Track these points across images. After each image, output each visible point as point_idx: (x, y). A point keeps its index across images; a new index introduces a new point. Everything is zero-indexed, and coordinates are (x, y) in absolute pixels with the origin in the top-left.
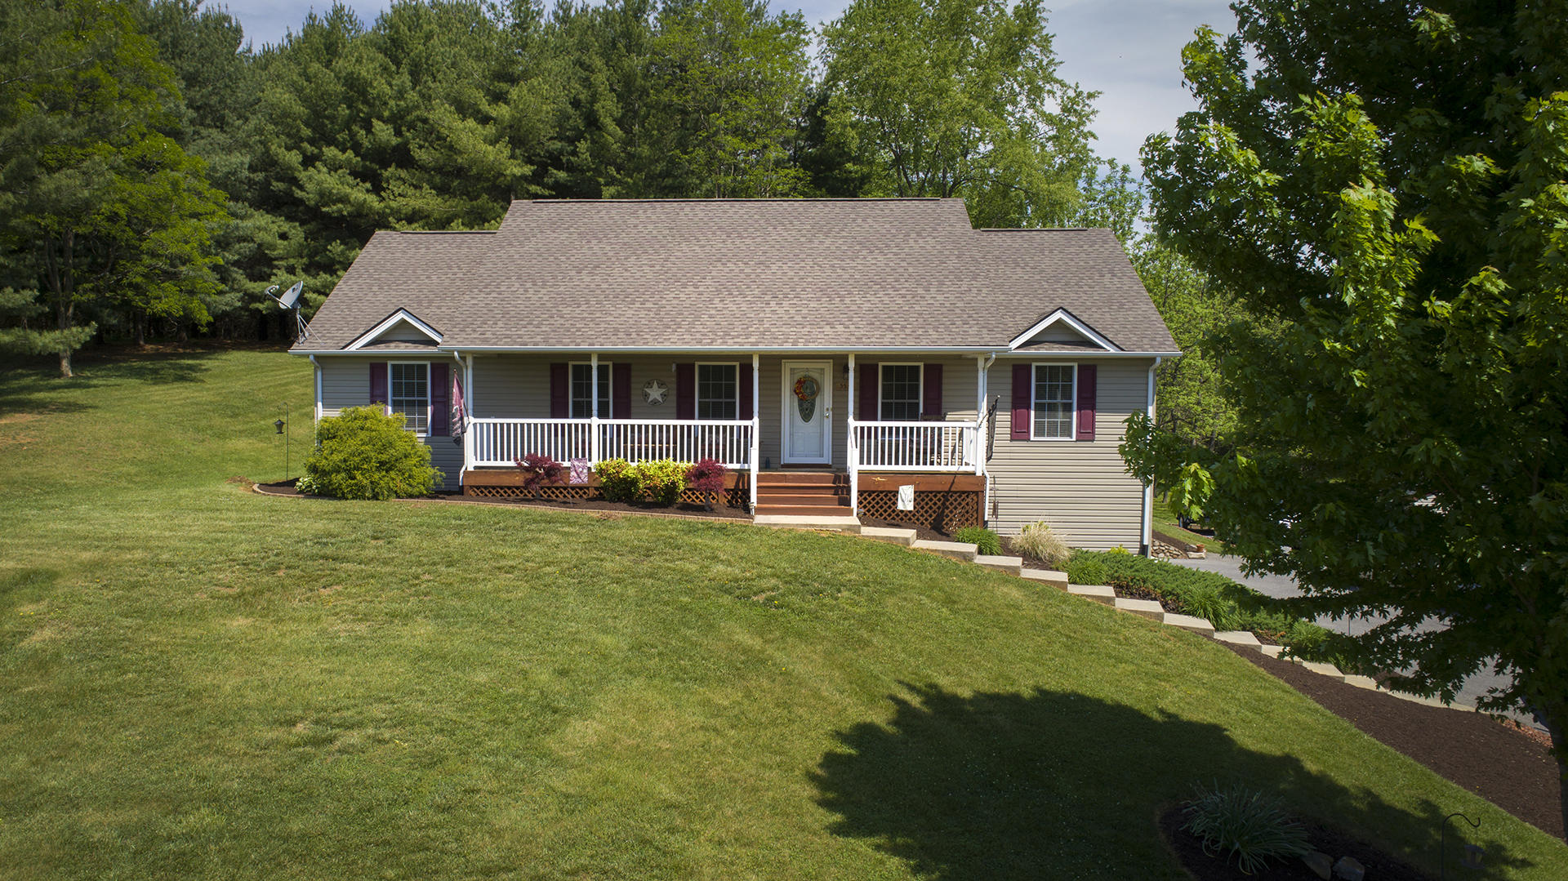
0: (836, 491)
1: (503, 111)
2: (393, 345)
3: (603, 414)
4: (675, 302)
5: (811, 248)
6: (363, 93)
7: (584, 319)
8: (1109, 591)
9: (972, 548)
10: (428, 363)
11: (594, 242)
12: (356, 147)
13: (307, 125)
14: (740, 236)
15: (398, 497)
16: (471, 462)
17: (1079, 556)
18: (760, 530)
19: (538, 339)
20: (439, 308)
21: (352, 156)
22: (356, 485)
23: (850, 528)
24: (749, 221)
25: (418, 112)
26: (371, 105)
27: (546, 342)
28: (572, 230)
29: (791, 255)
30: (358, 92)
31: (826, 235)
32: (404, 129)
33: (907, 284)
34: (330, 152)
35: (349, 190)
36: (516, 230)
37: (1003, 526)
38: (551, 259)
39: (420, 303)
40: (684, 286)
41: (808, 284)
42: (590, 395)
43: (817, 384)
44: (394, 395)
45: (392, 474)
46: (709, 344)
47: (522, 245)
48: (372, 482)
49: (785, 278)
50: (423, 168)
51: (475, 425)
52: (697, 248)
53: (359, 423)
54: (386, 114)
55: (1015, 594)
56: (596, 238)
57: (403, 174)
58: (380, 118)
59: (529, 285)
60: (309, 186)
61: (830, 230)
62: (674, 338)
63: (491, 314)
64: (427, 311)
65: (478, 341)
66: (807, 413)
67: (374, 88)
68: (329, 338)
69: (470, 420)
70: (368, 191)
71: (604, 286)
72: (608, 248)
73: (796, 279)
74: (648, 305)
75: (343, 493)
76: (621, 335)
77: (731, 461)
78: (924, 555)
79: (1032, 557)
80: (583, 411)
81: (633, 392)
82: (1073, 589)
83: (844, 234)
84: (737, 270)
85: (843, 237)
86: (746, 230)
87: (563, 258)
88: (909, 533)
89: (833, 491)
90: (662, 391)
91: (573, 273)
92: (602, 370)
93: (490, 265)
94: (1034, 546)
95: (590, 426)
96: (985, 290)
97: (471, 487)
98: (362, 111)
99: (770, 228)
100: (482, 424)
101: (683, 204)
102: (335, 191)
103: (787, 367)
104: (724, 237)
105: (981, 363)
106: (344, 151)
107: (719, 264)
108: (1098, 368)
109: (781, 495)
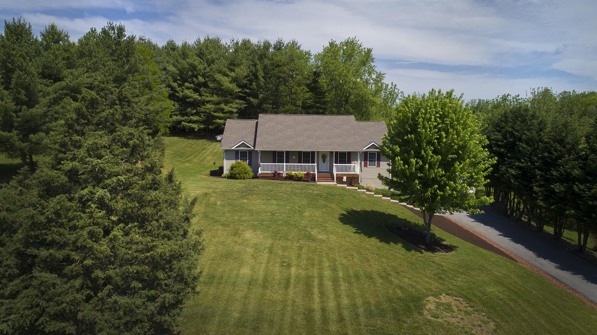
0: (332, 177)
2: (242, 148)
3: (286, 163)
4: (299, 140)
5: (324, 128)
7: (282, 144)
8: (381, 196)
9: (357, 188)
10: (248, 151)
11: (279, 125)
12: (194, 83)
13: (179, 76)
14: (309, 124)
15: (248, 179)
16: (260, 172)
17: (377, 189)
18: (320, 185)
19: (274, 148)
21: (193, 85)
22: (241, 176)
23: (335, 185)
24: (311, 121)
25: (210, 73)
26: (197, 72)
27: (276, 149)
28: (274, 122)
29: (320, 129)
30: (194, 68)
31: (327, 124)
32: (206, 78)
33: (344, 136)
35: (193, 95)
36: (262, 122)
37: (362, 184)
38: (272, 129)
39: (243, 138)
40: (300, 136)
41: (325, 136)
42: (284, 159)
43: (326, 157)
44: (240, 157)
45: (246, 174)
46: (307, 149)
47: (264, 126)
48: (243, 176)
49: (320, 135)
50: (211, 88)
52: (301, 127)
53: (237, 164)
54: (201, 74)
55: (365, 196)
59: (269, 136)
60: (180, 93)
62: (301, 148)
63: (263, 142)
65: (262, 149)
66: (324, 162)
67: (198, 67)
68: (227, 146)
69: (260, 164)
70: (197, 95)
71: (284, 136)
72: (283, 127)
73: (322, 135)
74: (294, 141)
75: (238, 178)
76: (290, 147)
77: (311, 172)
78: (349, 189)
79: (368, 190)
80: (283, 162)
81: (289, 157)
82: (375, 195)
84: (310, 133)
85: (330, 125)
87: (274, 129)
88: (346, 185)
90: (296, 157)
91: (277, 133)
92: (286, 154)
93: (259, 131)
94: (368, 187)
95: (284, 165)
96: (359, 138)
97: (261, 176)
98: (195, 73)
99: (315, 122)
100: (263, 164)
101: (296, 116)
103: (320, 154)
104: (306, 124)
105: (358, 153)
107: (306, 131)
109: (321, 178)
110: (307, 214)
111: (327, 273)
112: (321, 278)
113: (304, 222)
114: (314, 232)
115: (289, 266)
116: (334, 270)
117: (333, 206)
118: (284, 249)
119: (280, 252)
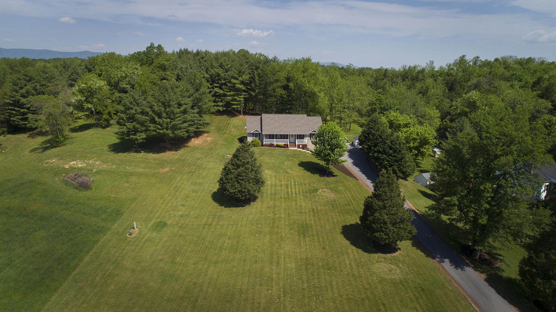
9: (306, 150)
11: (272, 120)
18: (290, 150)
23: (297, 149)
29: (291, 123)
31: (294, 120)
40: (282, 127)
49: (290, 126)
55: (309, 155)
66: (292, 139)
71: (274, 127)
74: (279, 129)
77: (287, 143)
78: (302, 152)
79: (311, 151)
88: (301, 149)
89: (295, 146)
91: (271, 125)
95: (275, 140)
97: (265, 145)
99: (288, 119)
103: (290, 135)
104: (284, 120)
105: (307, 134)
107: (284, 124)
109: (291, 146)
110: (285, 164)
111: (293, 183)
112: (291, 184)
113: (285, 167)
114: (288, 171)
115: (281, 181)
116: (295, 182)
117: (295, 160)
118: (279, 176)
119: (278, 177)
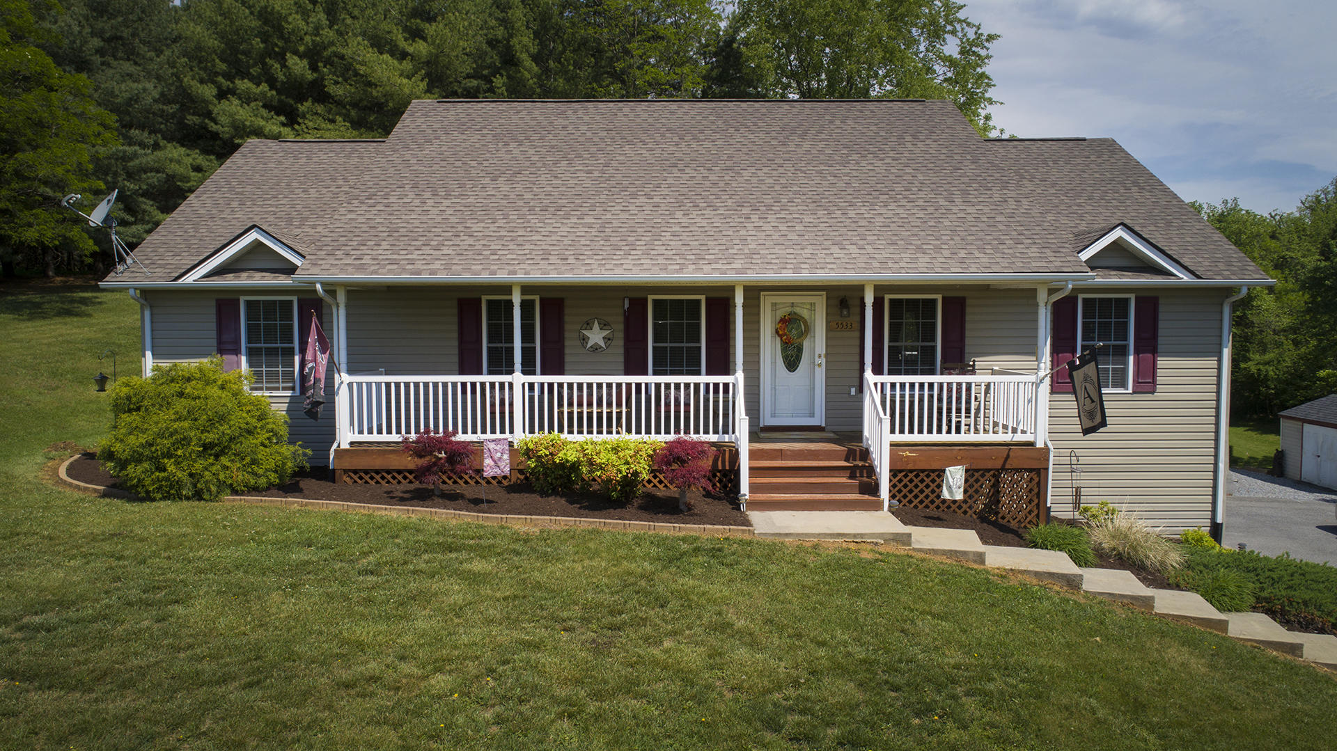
0: (852, 472)
1: (421, 48)
2: (244, 275)
3: (528, 369)
4: (623, 216)
5: (788, 152)
6: (279, 29)
7: (501, 238)
9: (1068, 561)
10: (295, 299)
11: (513, 145)
12: (272, 82)
13: (223, 60)
14: (695, 138)
15: (235, 492)
16: (346, 436)
19: (437, 265)
20: (314, 227)
21: (267, 89)
22: (167, 479)
23: (896, 537)
24: (705, 122)
25: (335, 48)
26: (287, 41)
27: (447, 269)
28: (485, 131)
29: (764, 160)
30: (273, 27)
31: (803, 136)
32: (320, 64)
33: (921, 194)
34: (243, 85)
35: (262, 123)
36: (416, 131)
38: (459, 164)
39: (290, 221)
40: (634, 196)
41: (796, 193)
42: (511, 340)
43: (805, 322)
44: (249, 340)
45: (224, 460)
46: (677, 271)
47: (421, 147)
48: (191, 475)
49: (764, 187)
50: (339, 103)
51: (350, 385)
52: (643, 151)
53: (176, 387)
54: (302, 49)
56: (516, 140)
57: (320, 109)
58: (296, 53)
59: (427, 195)
60: (223, 119)
61: (805, 133)
62: (628, 263)
63: (373, 232)
64: (298, 231)
65: (350, 269)
66: (792, 363)
67: (289, 23)
68: (161, 266)
69: (344, 379)
70: (284, 125)
71: (528, 196)
72: (532, 151)
73: (777, 188)
74: (588, 220)
75: (148, 492)
76: (553, 259)
77: (706, 432)
80: (501, 364)
81: (567, 335)
83: (823, 136)
84: (699, 177)
85: (823, 140)
86: (702, 132)
87: (474, 164)
88: (970, 537)
89: (848, 473)
90: (605, 333)
91: (487, 180)
92: (527, 307)
93: (378, 171)
94: (1133, 549)
95: (511, 385)
96: (1025, 201)
97: (346, 471)
98: (276, 45)
99: (732, 130)
100: (360, 385)
101: (621, 105)
102: (248, 123)
103: (767, 301)
104: (676, 139)
105: (1042, 296)
106: (258, 85)
107: (675, 170)
108: (1161, 301)
109: (780, 482)
